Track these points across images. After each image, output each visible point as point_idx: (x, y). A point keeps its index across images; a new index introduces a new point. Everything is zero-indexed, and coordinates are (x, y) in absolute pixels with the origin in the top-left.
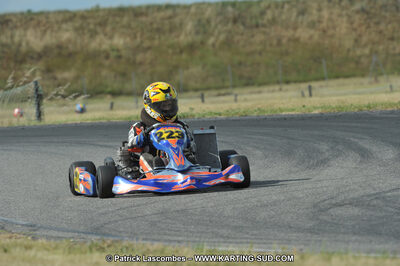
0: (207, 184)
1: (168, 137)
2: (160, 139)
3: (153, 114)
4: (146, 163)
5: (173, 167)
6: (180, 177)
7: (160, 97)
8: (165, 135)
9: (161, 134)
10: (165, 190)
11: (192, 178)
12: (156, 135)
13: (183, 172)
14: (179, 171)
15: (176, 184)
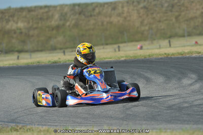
0: (120, 98)
1: (94, 73)
2: (90, 74)
3: (82, 60)
4: (79, 87)
5: (100, 89)
6: (105, 95)
7: (87, 51)
8: (92, 72)
9: (90, 71)
10: (97, 102)
11: (111, 95)
12: (87, 72)
13: (106, 92)
14: (104, 92)
15: (102, 99)
